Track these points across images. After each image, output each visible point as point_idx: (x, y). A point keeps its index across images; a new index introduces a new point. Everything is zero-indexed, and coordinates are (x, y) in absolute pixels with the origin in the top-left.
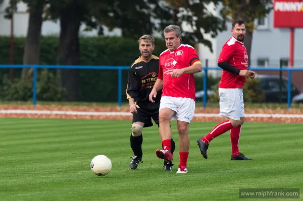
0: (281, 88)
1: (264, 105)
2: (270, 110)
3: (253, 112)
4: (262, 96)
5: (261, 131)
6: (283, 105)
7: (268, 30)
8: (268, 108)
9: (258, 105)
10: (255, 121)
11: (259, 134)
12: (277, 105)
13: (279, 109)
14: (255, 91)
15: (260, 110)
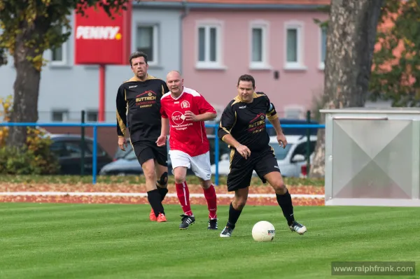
0: (83, 154)
1: (58, 178)
2: (66, 186)
3: (42, 188)
4: (55, 165)
5: (48, 215)
6: (86, 178)
7: (66, 68)
8: (65, 182)
9: (50, 178)
10: (43, 201)
11: (44, 219)
12: (77, 177)
13: (79, 184)
14: (45, 157)
15: (53, 186)
